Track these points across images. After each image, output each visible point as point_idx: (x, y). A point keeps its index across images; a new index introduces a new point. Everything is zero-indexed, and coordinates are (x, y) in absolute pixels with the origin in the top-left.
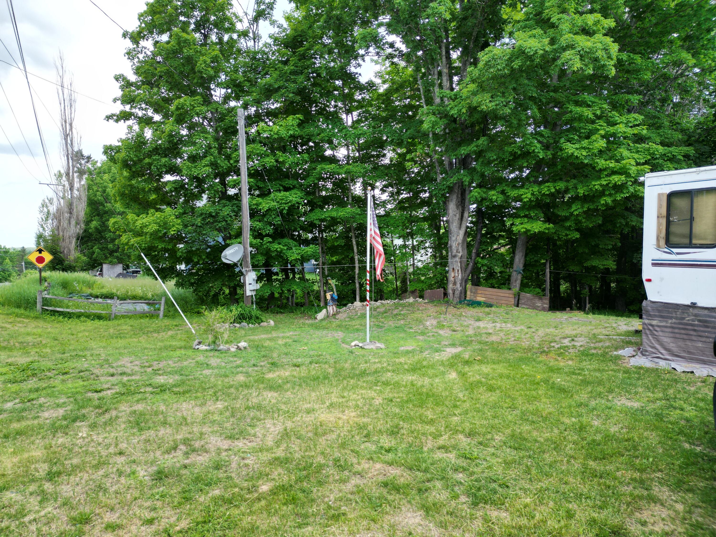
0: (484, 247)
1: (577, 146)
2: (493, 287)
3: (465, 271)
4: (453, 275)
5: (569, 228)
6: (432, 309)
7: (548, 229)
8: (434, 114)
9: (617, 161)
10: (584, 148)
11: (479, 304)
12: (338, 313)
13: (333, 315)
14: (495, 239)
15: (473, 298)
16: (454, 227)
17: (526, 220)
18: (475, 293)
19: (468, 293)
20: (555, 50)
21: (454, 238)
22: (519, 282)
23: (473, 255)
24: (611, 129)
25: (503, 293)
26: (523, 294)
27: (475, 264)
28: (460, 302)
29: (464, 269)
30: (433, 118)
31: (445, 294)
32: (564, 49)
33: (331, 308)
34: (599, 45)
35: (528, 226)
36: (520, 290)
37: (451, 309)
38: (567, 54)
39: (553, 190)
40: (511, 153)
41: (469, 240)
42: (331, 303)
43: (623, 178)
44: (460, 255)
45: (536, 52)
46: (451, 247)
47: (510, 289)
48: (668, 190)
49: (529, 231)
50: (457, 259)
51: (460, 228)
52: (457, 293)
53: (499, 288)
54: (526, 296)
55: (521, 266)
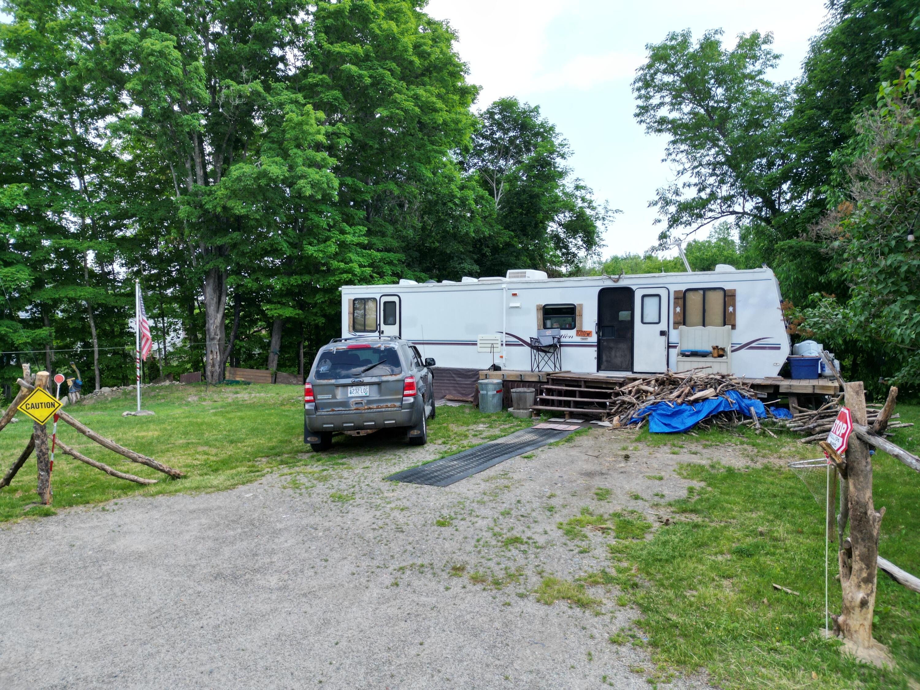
0: (242, 330)
1: (316, 248)
2: (252, 368)
3: (224, 353)
4: (211, 357)
5: (316, 314)
6: (192, 390)
7: (298, 314)
8: (189, 204)
9: (346, 263)
10: (321, 251)
11: (238, 383)
12: (82, 400)
13: (76, 402)
14: (254, 322)
15: (231, 379)
16: (211, 310)
17: (279, 306)
18: (235, 374)
19: (227, 374)
20: (292, 177)
21: (211, 322)
22: (276, 362)
23: (232, 338)
24: (342, 237)
25: (261, 373)
26: (279, 373)
27: (234, 346)
28: (220, 383)
29: (222, 351)
30: (188, 208)
31: (204, 375)
32: (300, 177)
33: (74, 395)
34: (324, 179)
35: (281, 312)
36: (278, 369)
37: (211, 388)
38: (302, 182)
39: (300, 282)
40: (262, 249)
41: (227, 322)
42: (74, 390)
43: (350, 276)
44: (218, 337)
45: (277, 177)
46: (209, 330)
47: (267, 369)
48: (353, 297)
49: (281, 315)
50: (216, 342)
51: (218, 311)
52: (216, 374)
53: (257, 368)
54: (283, 374)
55: (278, 348)
